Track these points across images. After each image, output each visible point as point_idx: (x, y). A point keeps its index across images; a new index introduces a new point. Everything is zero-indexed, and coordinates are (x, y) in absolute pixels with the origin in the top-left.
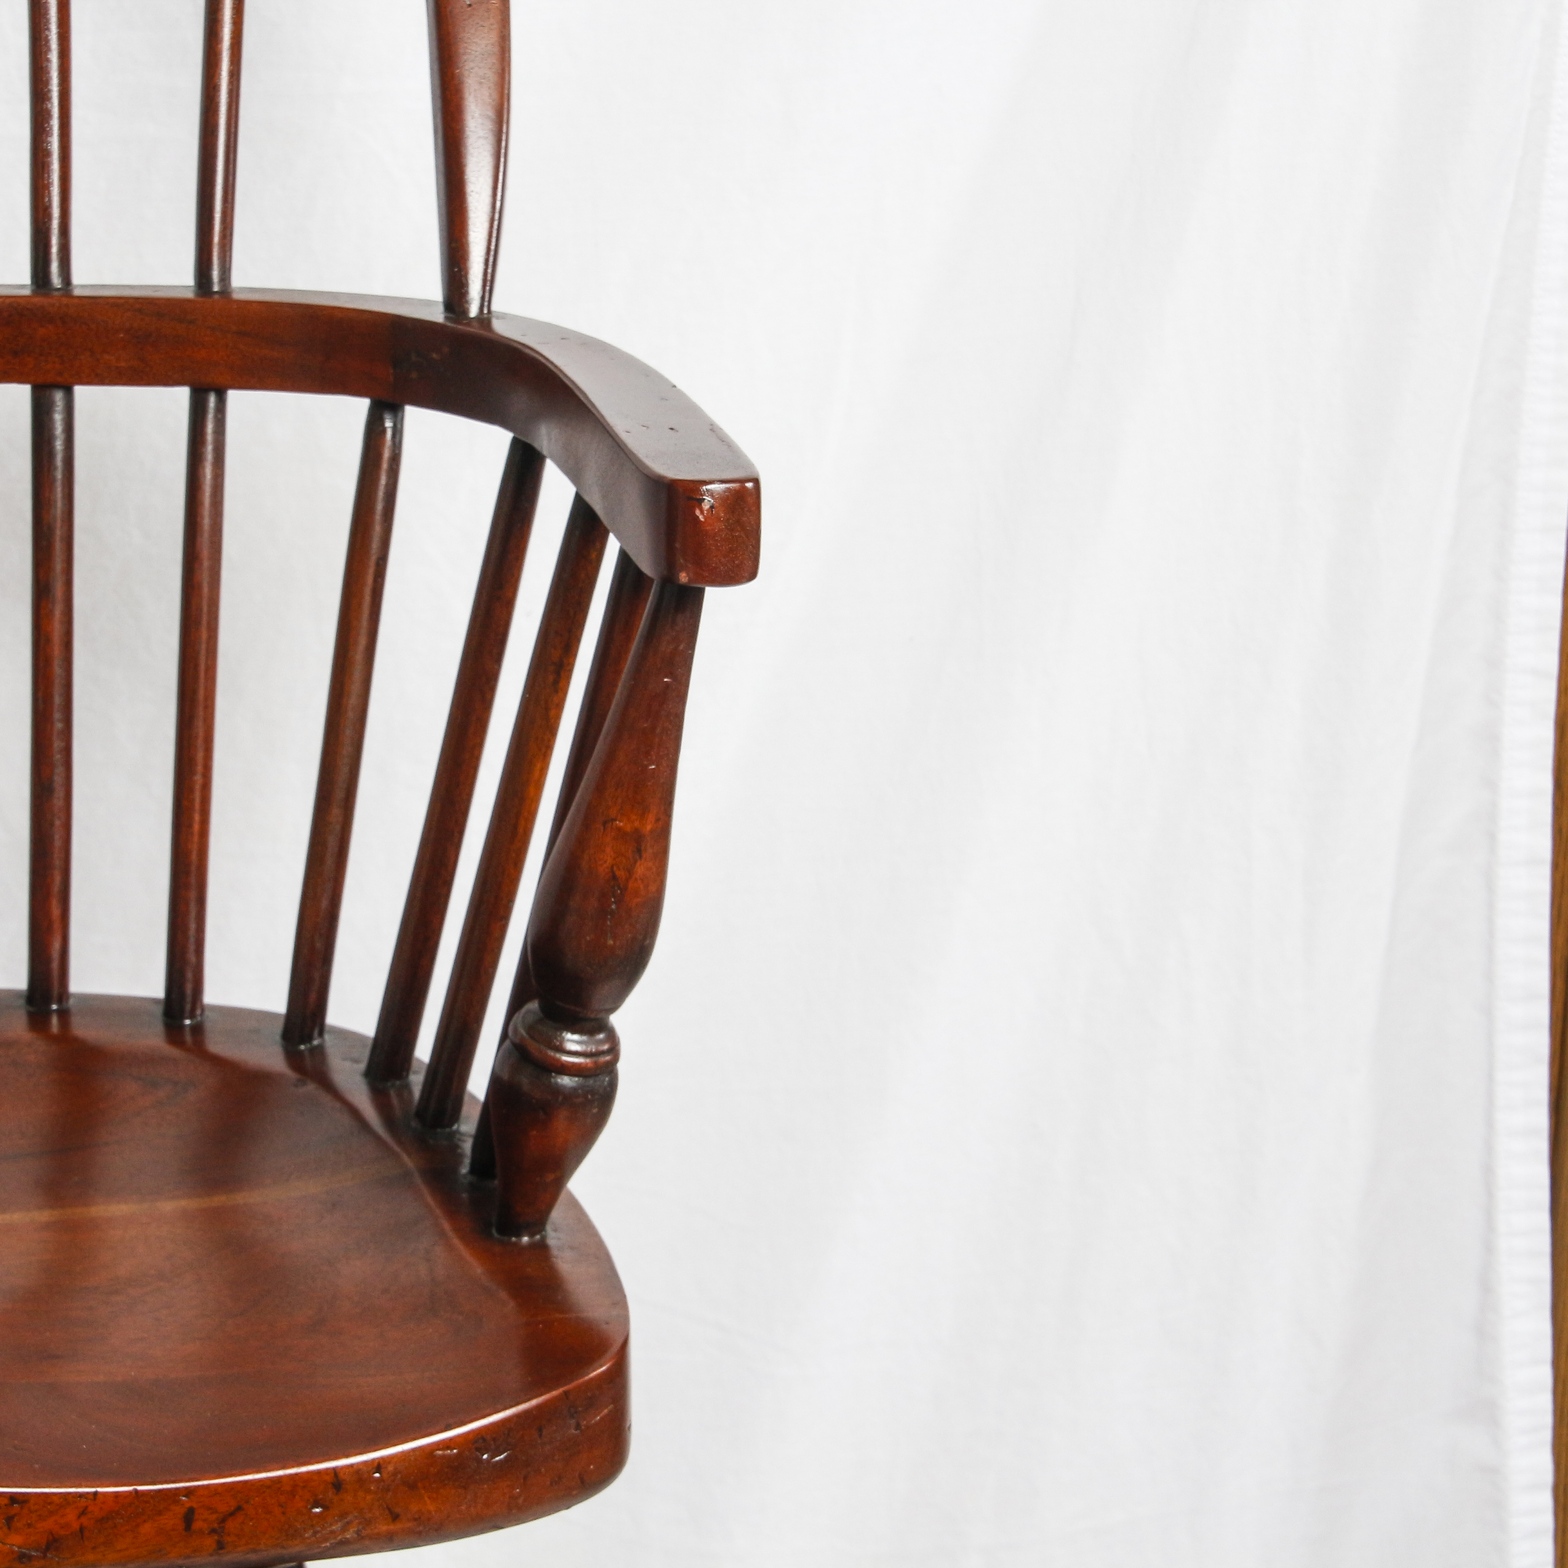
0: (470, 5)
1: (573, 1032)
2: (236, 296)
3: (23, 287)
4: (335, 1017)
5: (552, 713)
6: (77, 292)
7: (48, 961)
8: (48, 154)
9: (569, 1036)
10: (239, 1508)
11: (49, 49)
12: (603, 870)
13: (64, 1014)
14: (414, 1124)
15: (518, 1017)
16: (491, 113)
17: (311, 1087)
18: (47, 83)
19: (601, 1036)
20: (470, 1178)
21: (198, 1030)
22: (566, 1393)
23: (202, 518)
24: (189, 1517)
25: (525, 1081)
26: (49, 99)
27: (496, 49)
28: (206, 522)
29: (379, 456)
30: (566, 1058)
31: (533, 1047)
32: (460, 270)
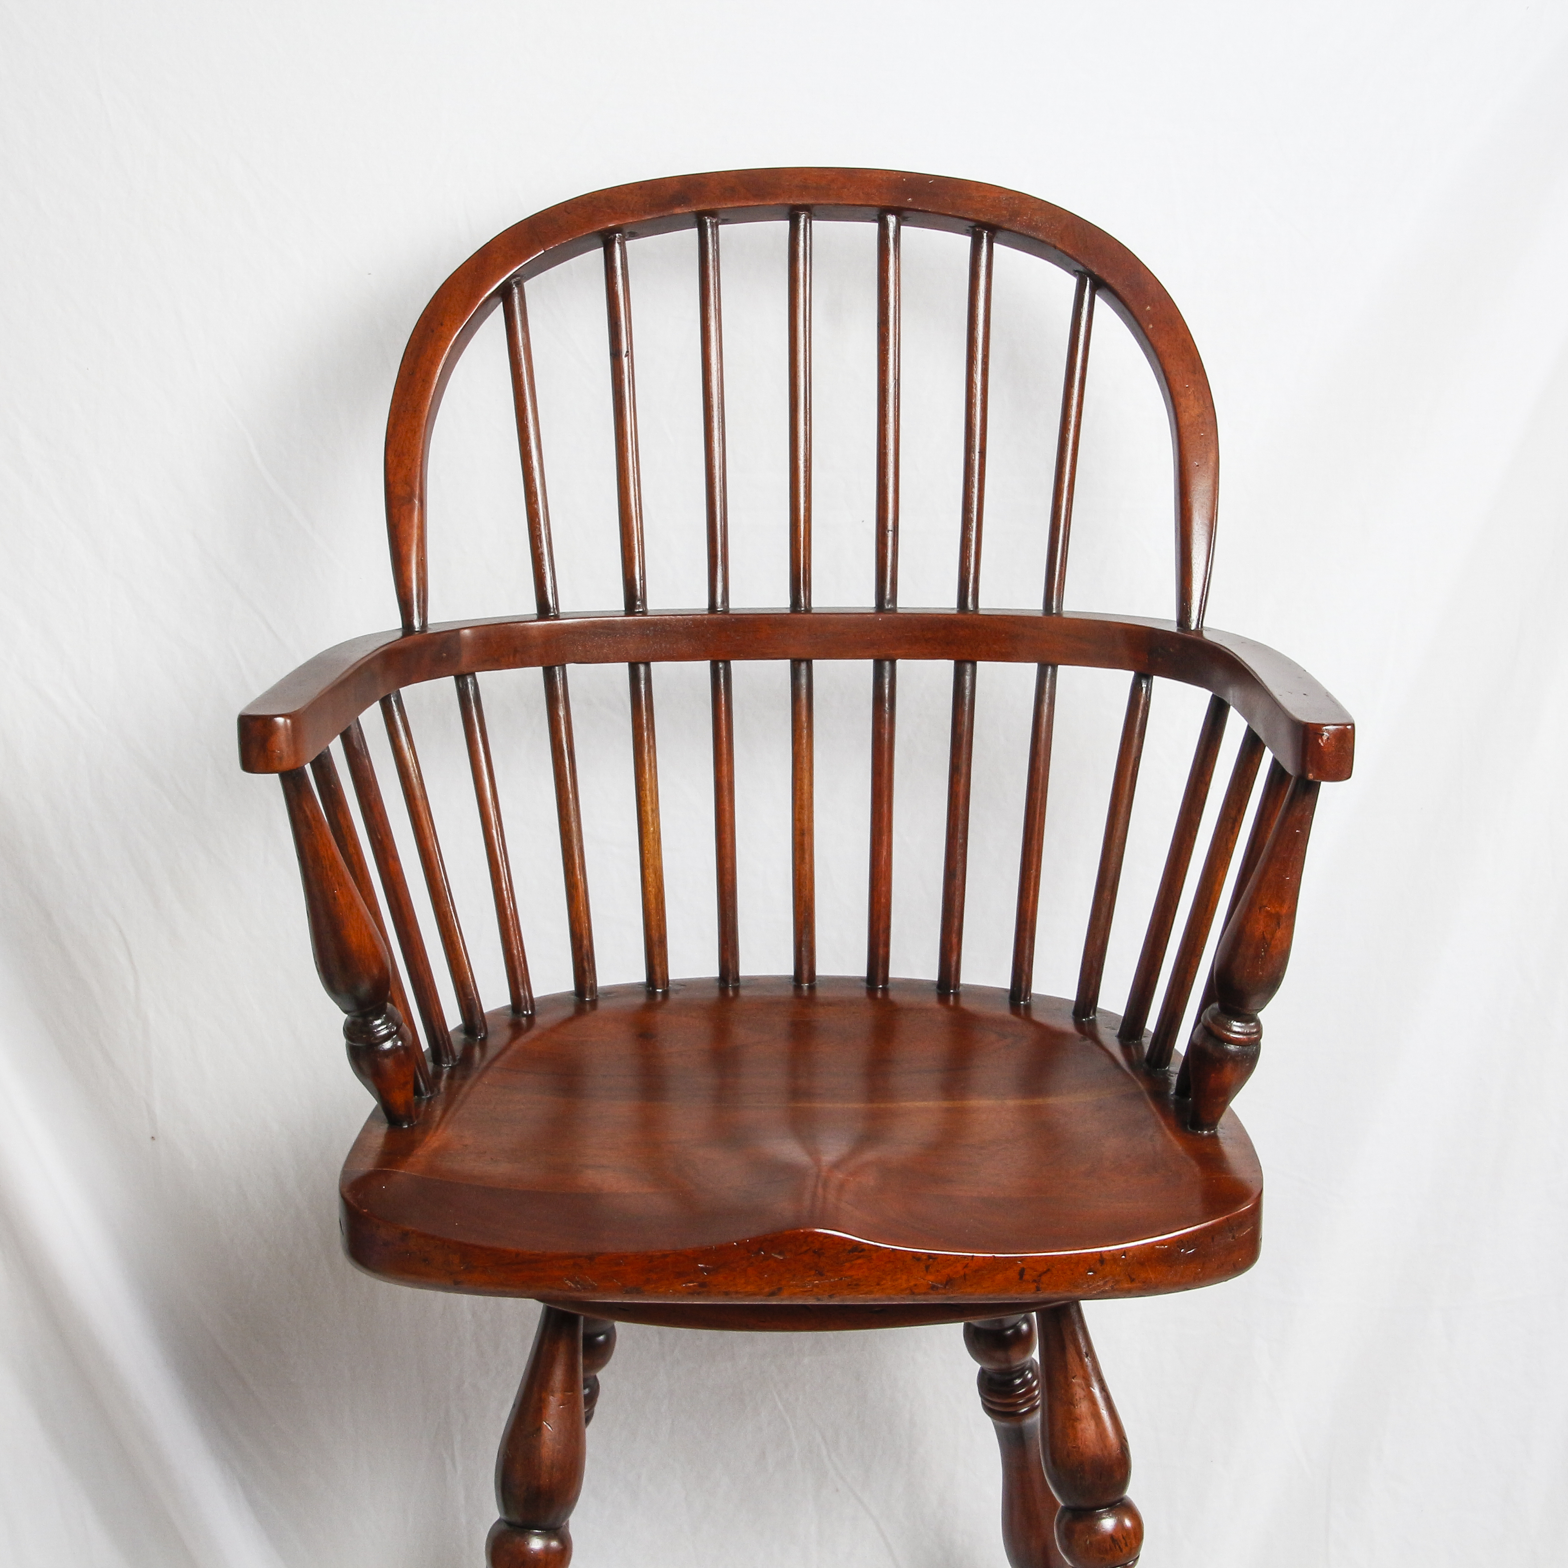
0: (1198, 466)
1: (1237, 1022)
2: (1065, 616)
3: (953, 609)
4: (1102, 1004)
5: (1230, 845)
6: (981, 612)
7: (950, 966)
8: (970, 540)
9: (1235, 1023)
10: (1048, 1270)
12: (1258, 934)
13: (957, 995)
14: (1145, 1065)
15: (1207, 1012)
16: (1207, 522)
17: (1088, 1042)
18: (971, 504)
19: (1253, 1024)
20: (1175, 1096)
21: (1028, 1007)
22: (1227, 1218)
23: (1042, 733)
24: (1022, 1273)
25: (1210, 1046)
26: (972, 512)
27: (1211, 488)
28: (1043, 735)
29: (1138, 702)
30: (1232, 1035)
31: (1215, 1029)
32: (1187, 605)
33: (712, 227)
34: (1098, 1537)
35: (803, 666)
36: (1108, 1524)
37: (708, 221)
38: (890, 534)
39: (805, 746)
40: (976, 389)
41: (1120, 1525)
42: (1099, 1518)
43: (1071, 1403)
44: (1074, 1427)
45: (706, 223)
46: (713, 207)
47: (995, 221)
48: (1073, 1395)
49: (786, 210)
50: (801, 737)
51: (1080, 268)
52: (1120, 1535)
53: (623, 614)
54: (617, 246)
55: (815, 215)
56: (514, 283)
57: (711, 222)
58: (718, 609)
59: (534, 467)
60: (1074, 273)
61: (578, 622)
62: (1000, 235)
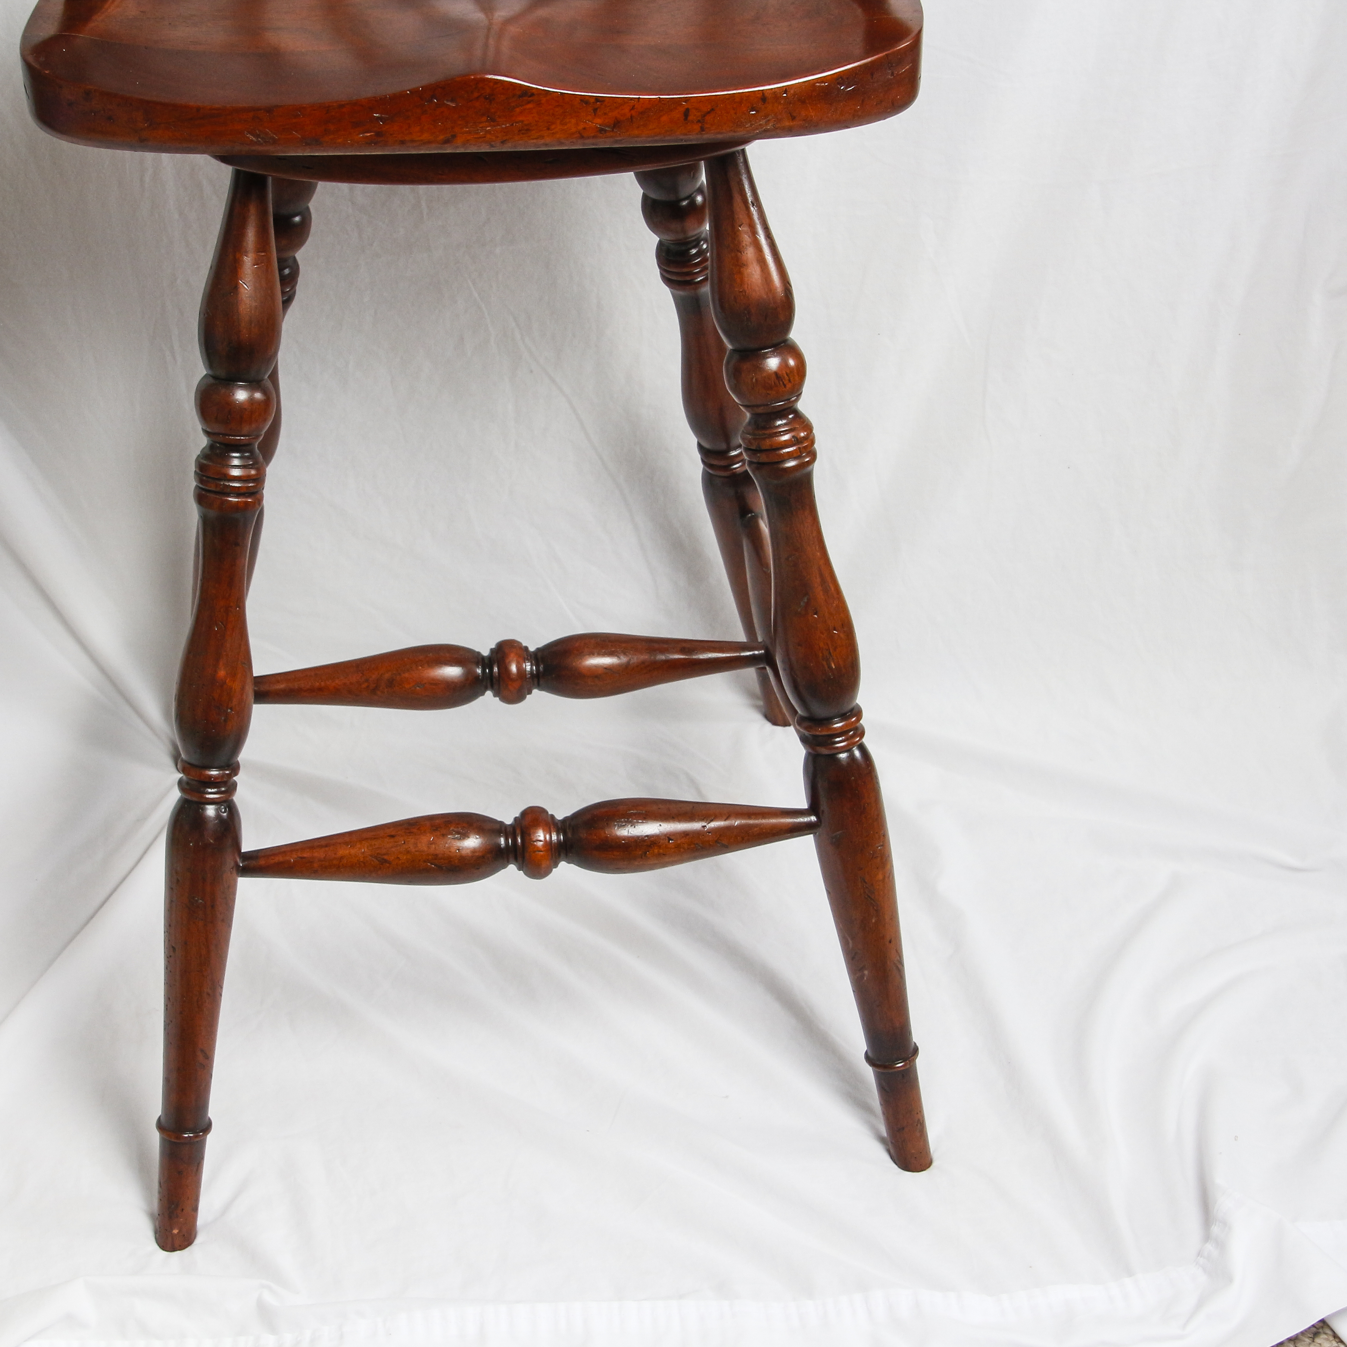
10: (712, 110)
22: (886, 54)
24: (686, 113)
34: (762, 375)
36: (773, 363)
41: (784, 364)
42: (765, 357)
43: (737, 249)
44: (740, 273)
48: (740, 243)
52: (784, 372)
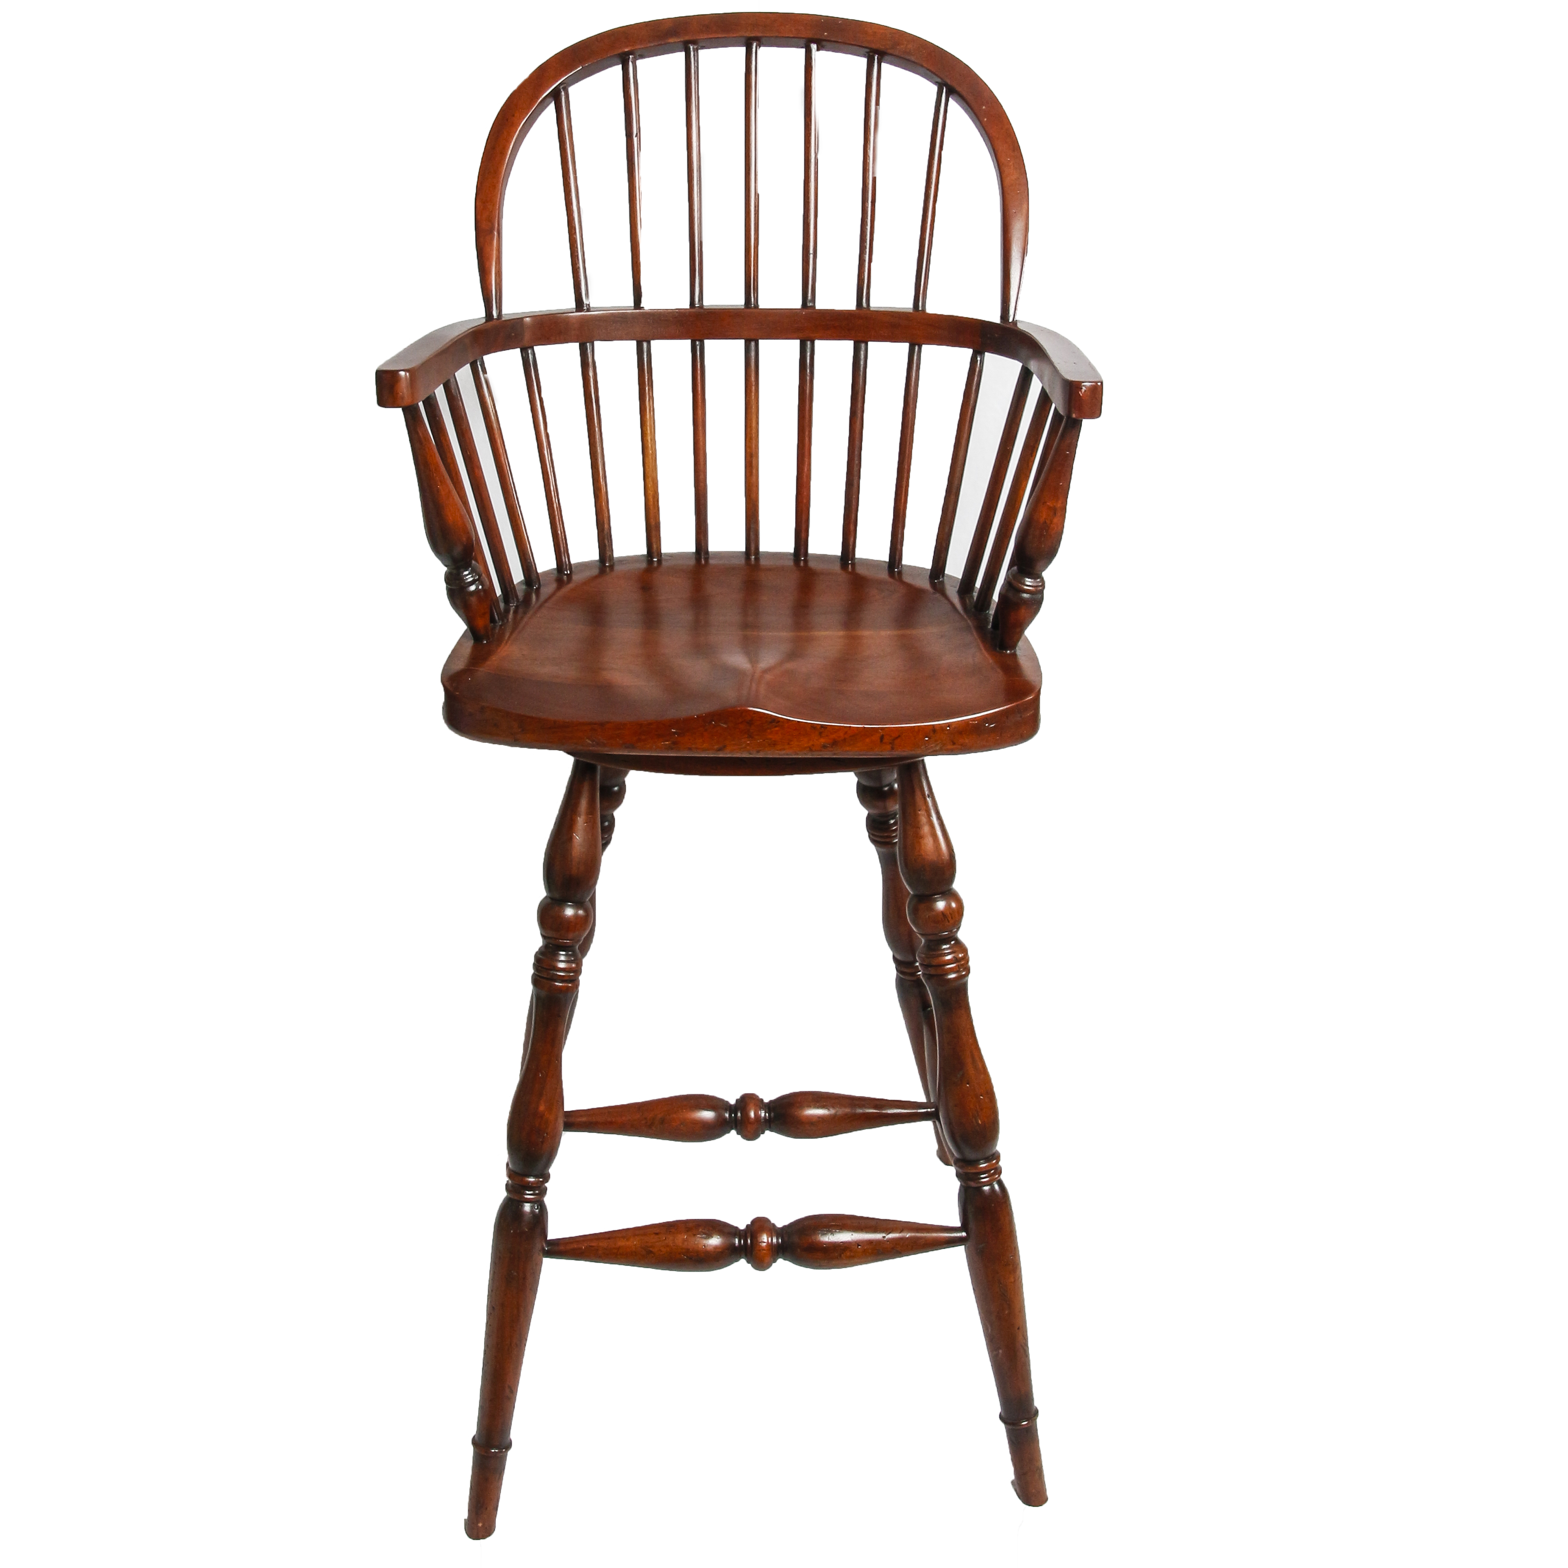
0: (1015, 212)
1: (1029, 578)
2: (927, 313)
3: (853, 308)
4: (948, 571)
5: (1030, 464)
6: (871, 309)
7: (849, 546)
8: (864, 261)
9: (1027, 579)
10: (899, 736)
11: (867, 225)
12: (1043, 519)
13: (853, 565)
14: (973, 610)
15: (1010, 571)
16: (1021, 250)
17: (938, 595)
18: (866, 236)
19: (1038, 580)
20: (991, 628)
21: (900, 573)
22: (1018, 705)
23: (911, 390)
24: (882, 738)
25: (1010, 595)
26: (866, 242)
27: (1024, 228)
28: (912, 392)
29: (975, 370)
30: (1026, 587)
31: (1014, 583)
32: (1007, 305)
33: (694, 51)
34: (934, 913)
35: (753, 344)
36: (941, 905)
37: (691, 47)
38: (811, 256)
39: (753, 397)
40: (869, 160)
41: (948, 906)
42: (936, 900)
43: (917, 827)
44: (919, 843)
45: (690, 49)
46: (695, 38)
47: (882, 48)
48: (919, 822)
49: (743, 40)
50: (751, 391)
51: (939, 80)
52: (948, 912)
53: (633, 308)
54: (630, 63)
55: (763, 44)
56: (562, 88)
57: (693, 48)
58: (696, 306)
59: (574, 211)
60: (936, 83)
61: (602, 314)
62: (886, 57)
